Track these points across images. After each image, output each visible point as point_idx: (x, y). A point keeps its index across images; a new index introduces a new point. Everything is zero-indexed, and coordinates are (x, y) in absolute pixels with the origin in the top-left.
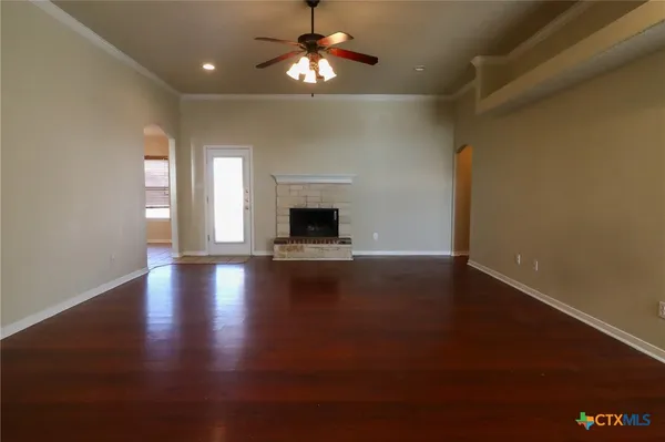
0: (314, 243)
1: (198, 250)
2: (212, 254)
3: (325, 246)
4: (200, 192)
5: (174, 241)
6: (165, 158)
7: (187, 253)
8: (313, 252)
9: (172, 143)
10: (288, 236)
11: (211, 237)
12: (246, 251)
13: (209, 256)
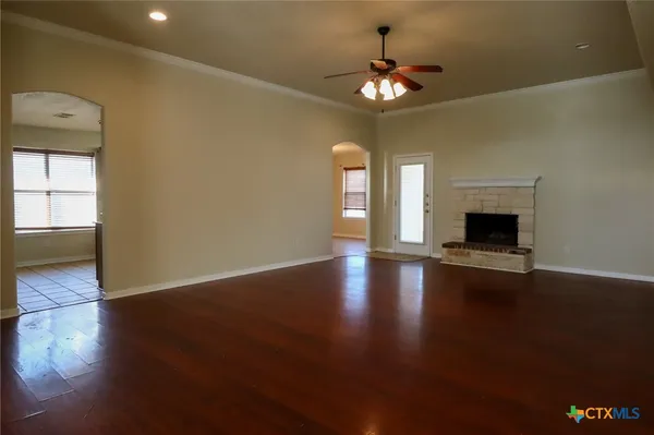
0: (482, 250)
1: (387, 248)
2: (398, 251)
3: (494, 254)
4: (390, 197)
5: (367, 236)
6: (364, 168)
7: (378, 249)
8: (479, 259)
9: (368, 154)
10: (463, 241)
11: (397, 237)
12: (425, 252)
13: (396, 254)
